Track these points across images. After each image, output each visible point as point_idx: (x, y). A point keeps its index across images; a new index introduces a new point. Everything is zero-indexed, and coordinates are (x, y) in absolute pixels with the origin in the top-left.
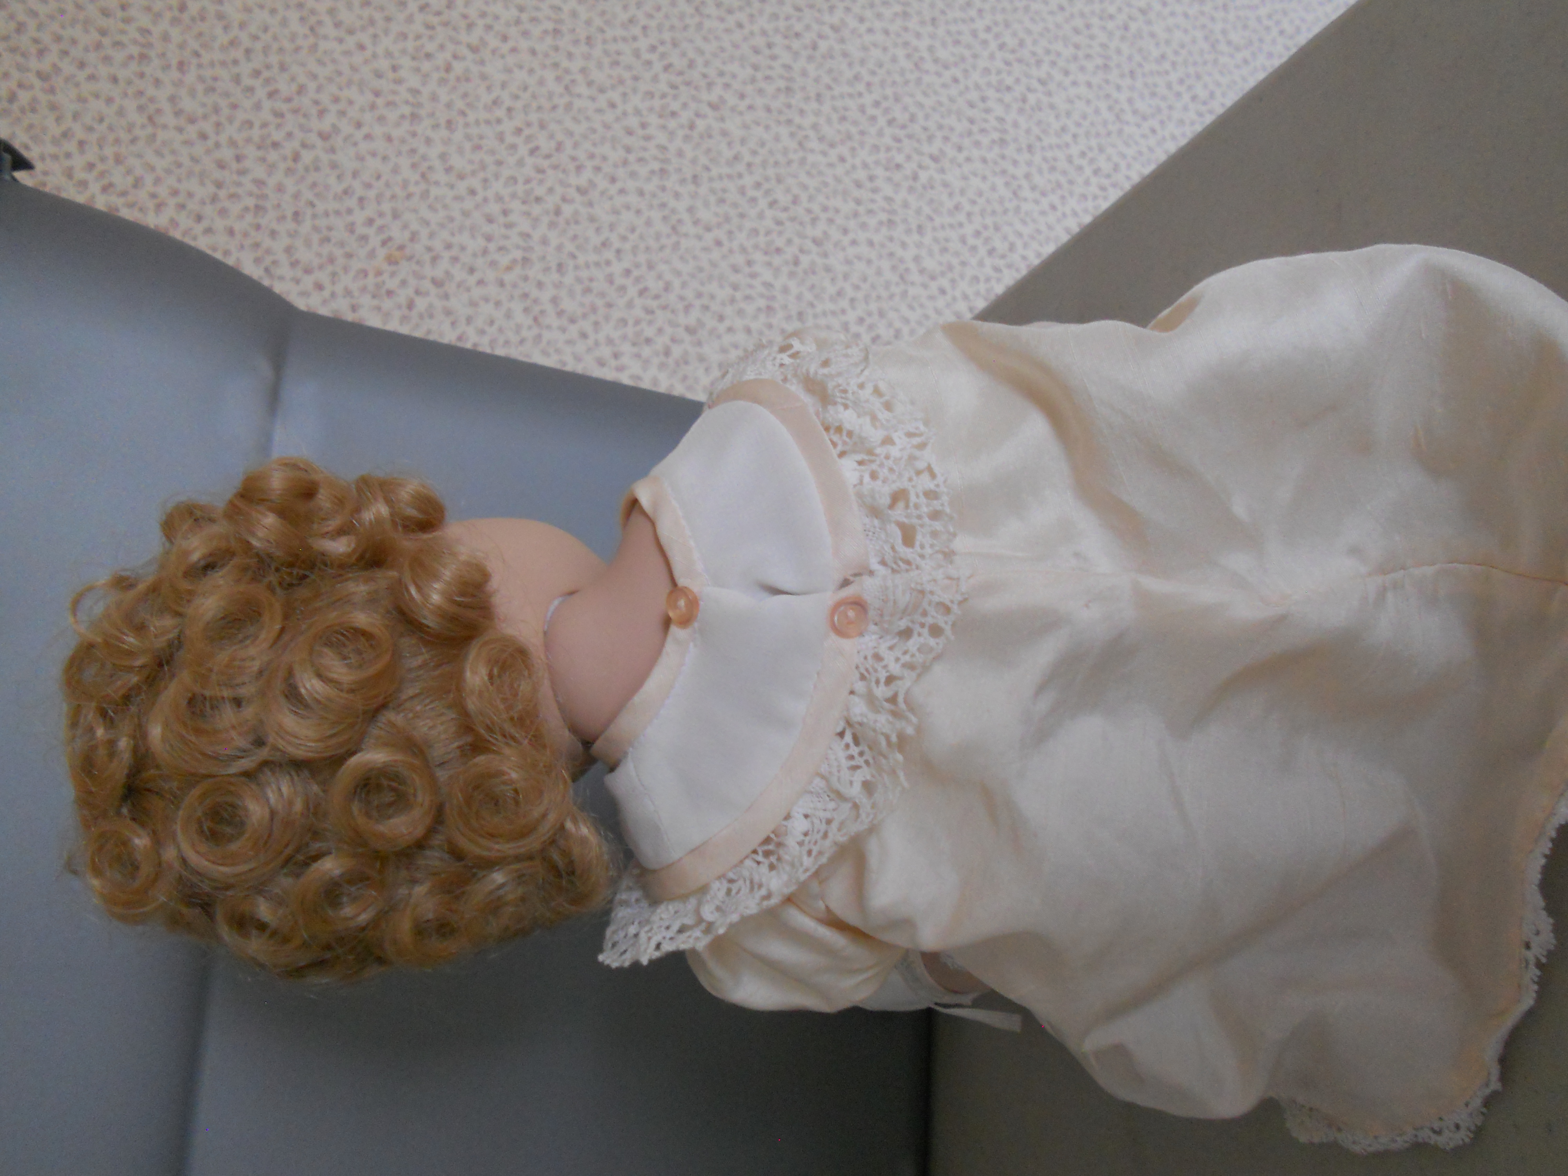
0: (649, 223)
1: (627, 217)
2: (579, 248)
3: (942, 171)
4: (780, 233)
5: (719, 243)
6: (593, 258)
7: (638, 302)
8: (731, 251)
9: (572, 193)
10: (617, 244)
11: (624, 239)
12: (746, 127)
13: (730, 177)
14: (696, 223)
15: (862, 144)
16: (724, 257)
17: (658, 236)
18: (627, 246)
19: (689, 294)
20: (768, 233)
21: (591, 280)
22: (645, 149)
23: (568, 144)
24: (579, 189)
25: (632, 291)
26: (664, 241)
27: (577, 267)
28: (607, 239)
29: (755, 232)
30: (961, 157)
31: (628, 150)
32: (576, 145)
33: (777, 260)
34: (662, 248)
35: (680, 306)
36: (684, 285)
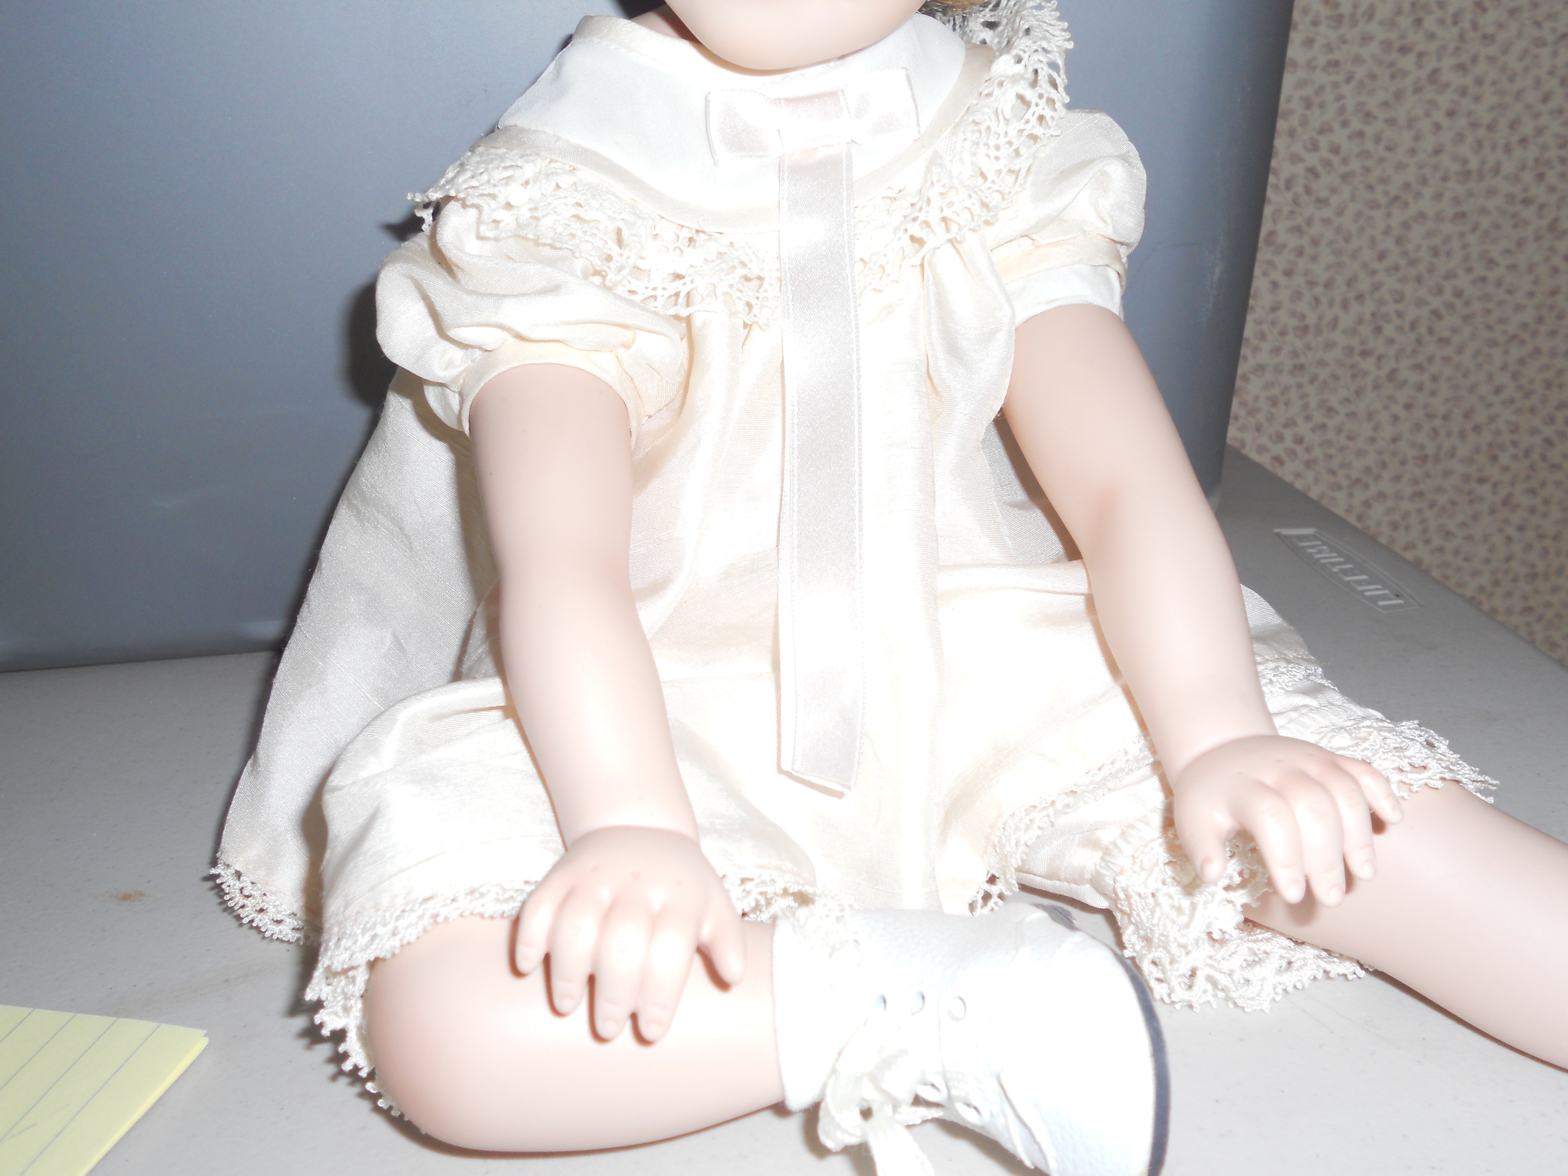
0: (1400, 167)
1: (1406, 139)
2: (1361, 83)
3: (1492, 511)
4: (1400, 329)
5: (1382, 257)
6: (1350, 103)
7: (1299, 169)
8: (1373, 273)
9: (1430, 64)
10: (1370, 131)
11: (1378, 139)
12: (1531, 269)
13: (1467, 258)
14: (1406, 225)
15: (1519, 411)
16: (1365, 265)
17: (1384, 181)
18: (1369, 145)
19: (1316, 229)
20: (1400, 314)
21: (1322, 106)
22: (1494, 148)
23: (1493, 50)
24: (1436, 71)
25: (1312, 159)
26: (1379, 188)
27: (1335, 85)
28: (1375, 118)
29: (1399, 298)
30: (1511, 531)
31: (1491, 127)
32: (1491, 59)
33: (1365, 330)
34: (1370, 188)
35: (1300, 221)
36: (1326, 221)
